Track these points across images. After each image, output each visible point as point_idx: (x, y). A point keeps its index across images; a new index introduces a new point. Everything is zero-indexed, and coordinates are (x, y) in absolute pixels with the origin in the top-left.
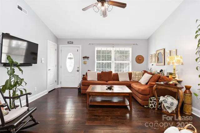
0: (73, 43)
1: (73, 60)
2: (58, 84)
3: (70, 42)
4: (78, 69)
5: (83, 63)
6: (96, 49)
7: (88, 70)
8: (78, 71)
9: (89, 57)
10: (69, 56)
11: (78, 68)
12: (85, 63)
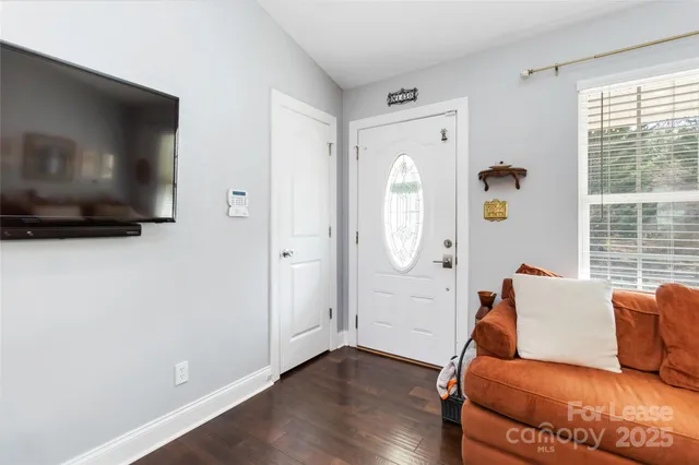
0: (414, 98)
1: (415, 200)
2: (342, 326)
3: (403, 92)
4: (450, 252)
5: (481, 212)
6: (588, 95)
7: (524, 269)
8: (447, 265)
9: (523, 172)
10: (396, 177)
11: (448, 244)
12: (494, 215)
